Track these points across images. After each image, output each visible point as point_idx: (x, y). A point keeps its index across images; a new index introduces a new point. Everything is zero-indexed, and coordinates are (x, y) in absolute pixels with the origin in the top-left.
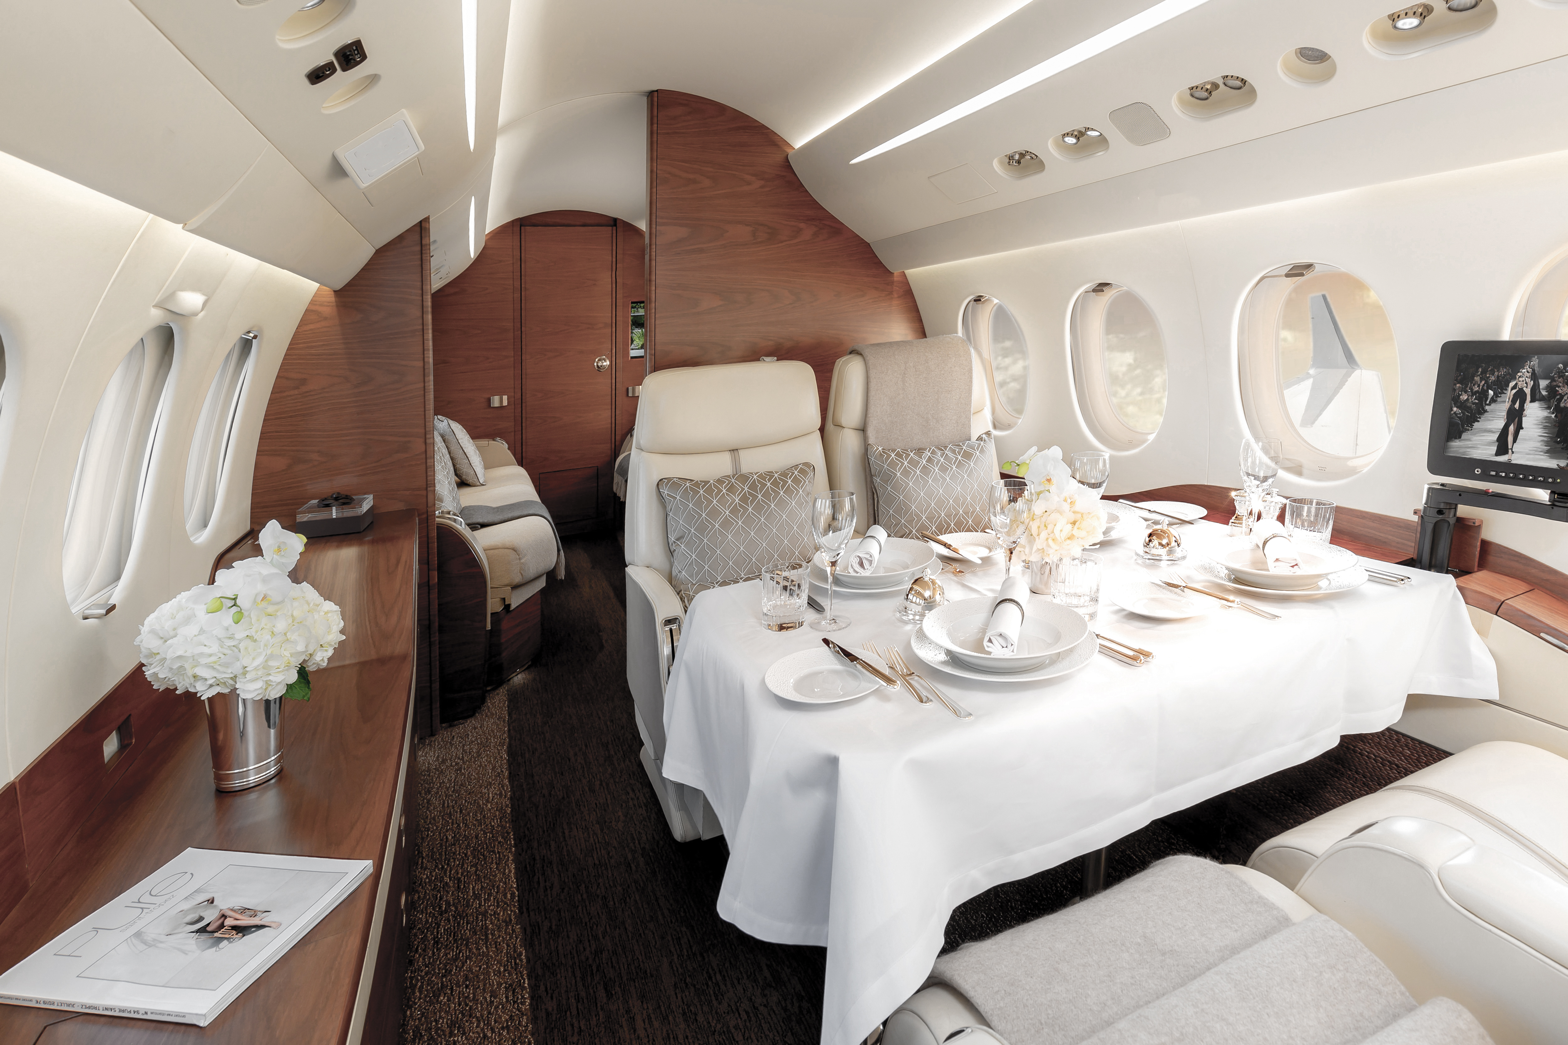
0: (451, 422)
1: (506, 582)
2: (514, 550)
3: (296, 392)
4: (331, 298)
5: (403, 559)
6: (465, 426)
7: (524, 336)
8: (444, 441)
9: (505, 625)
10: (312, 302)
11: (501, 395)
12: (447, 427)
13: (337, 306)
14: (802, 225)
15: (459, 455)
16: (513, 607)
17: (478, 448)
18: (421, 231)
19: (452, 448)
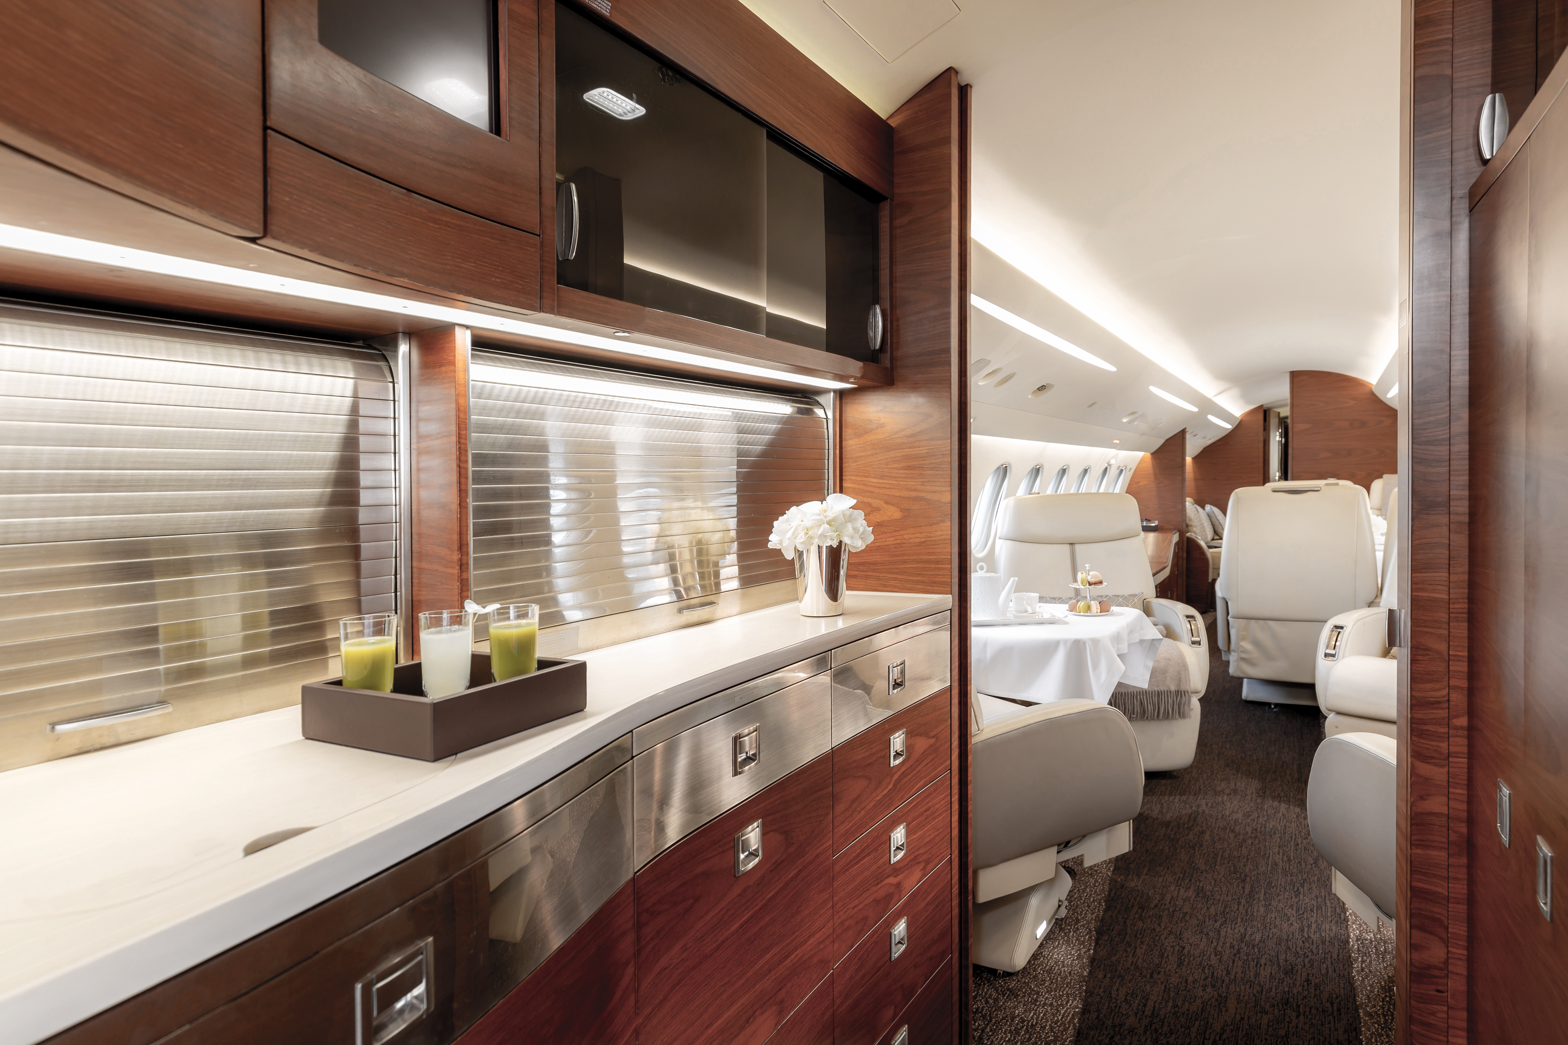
3: (1133, 487)
4: (1150, 456)
5: (1168, 539)
10: (1143, 457)
13: (1152, 460)
14: (1384, 419)
18: (1183, 432)
19: (1213, 520)
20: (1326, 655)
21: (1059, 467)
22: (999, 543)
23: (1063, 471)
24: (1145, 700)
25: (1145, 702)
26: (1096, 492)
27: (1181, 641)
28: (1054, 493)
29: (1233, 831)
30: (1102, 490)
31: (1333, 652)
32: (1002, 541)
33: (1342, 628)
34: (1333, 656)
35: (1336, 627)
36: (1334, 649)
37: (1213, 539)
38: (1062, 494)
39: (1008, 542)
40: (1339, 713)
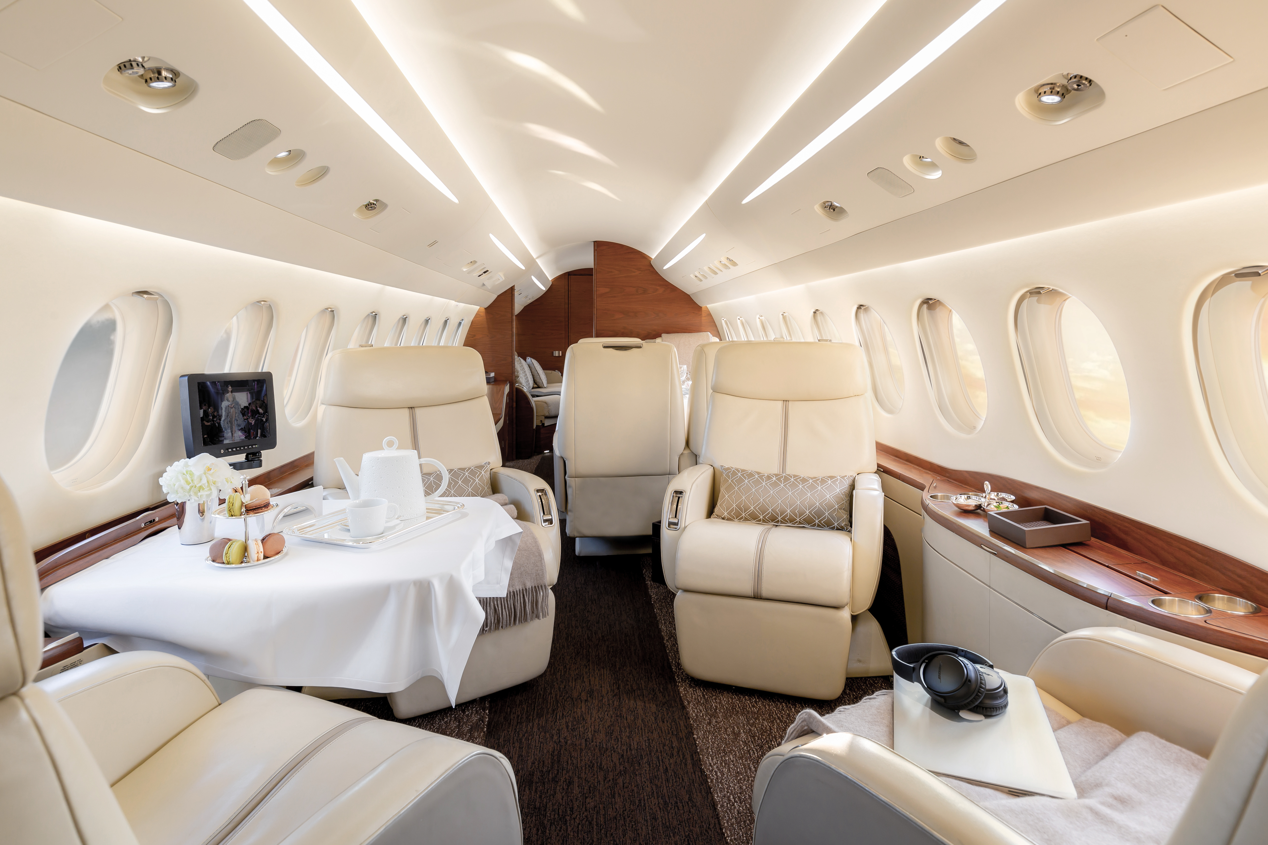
0: (532, 359)
1: (543, 414)
2: (546, 403)
3: (472, 339)
4: (484, 310)
5: (501, 390)
6: (540, 364)
7: (569, 325)
8: (529, 367)
9: (542, 431)
10: (478, 311)
11: (559, 351)
12: (530, 361)
13: (485, 313)
14: (658, 288)
15: (535, 374)
16: (546, 425)
17: (546, 374)
18: (512, 289)
19: (533, 371)
20: (670, 524)
21: (400, 315)
22: (321, 409)
23: (404, 320)
24: (500, 606)
25: (500, 609)
26: (436, 345)
27: (533, 522)
28: (393, 346)
29: (601, 768)
30: (442, 344)
31: (675, 521)
32: (324, 407)
33: (681, 493)
34: (676, 524)
35: (676, 492)
36: (676, 517)
37: (533, 388)
38: (402, 347)
39: (333, 408)
40: (686, 591)
